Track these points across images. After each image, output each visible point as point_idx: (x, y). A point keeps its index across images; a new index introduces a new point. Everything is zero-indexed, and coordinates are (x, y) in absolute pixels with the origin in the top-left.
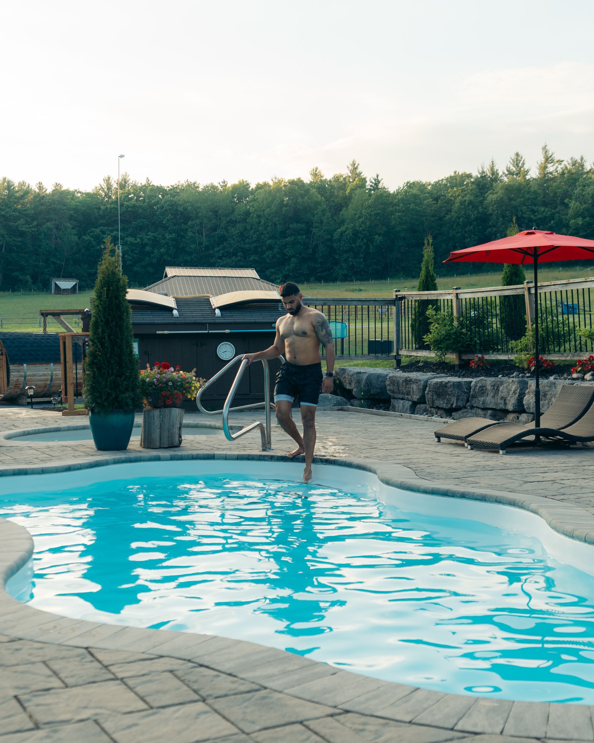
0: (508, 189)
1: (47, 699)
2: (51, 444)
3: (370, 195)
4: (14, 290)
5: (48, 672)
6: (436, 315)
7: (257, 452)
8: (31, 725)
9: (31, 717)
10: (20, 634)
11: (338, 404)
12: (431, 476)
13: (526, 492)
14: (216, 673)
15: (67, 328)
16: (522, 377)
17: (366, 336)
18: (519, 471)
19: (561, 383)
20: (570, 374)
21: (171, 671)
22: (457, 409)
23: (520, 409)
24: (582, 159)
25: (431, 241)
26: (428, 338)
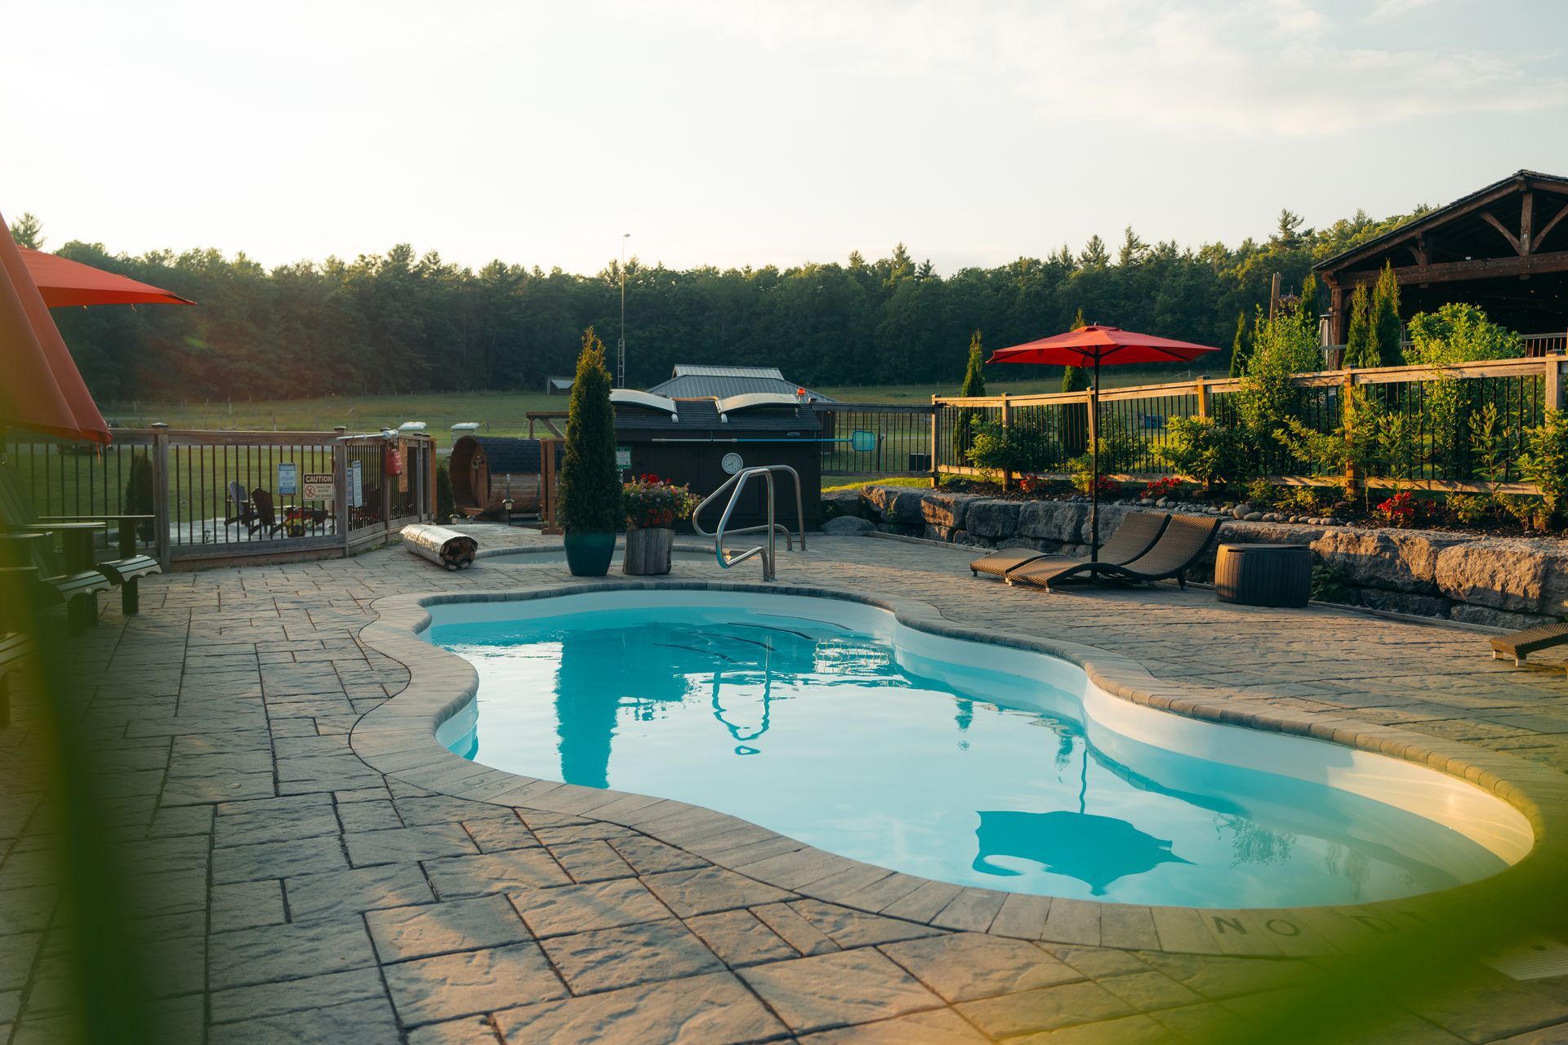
0: (1083, 278)
1: (457, 867)
2: (520, 566)
3: (918, 284)
4: (504, 390)
5: (463, 834)
6: (982, 425)
7: (757, 582)
8: (431, 897)
9: (432, 887)
10: (440, 788)
11: (864, 528)
12: (959, 617)
13: (1070, 639)
14: (658, 844)
15: (556, 433)
16: (1082, 501)
17: (906, 450)
18: (1065, 614)
19: (1128, 509)
20: (1140, 499)
21: (606, 840)
22: (1003, 538)
23: (1077, 540)
24: (1173, 244)
25: (979, 338)
26: (971, 453)
